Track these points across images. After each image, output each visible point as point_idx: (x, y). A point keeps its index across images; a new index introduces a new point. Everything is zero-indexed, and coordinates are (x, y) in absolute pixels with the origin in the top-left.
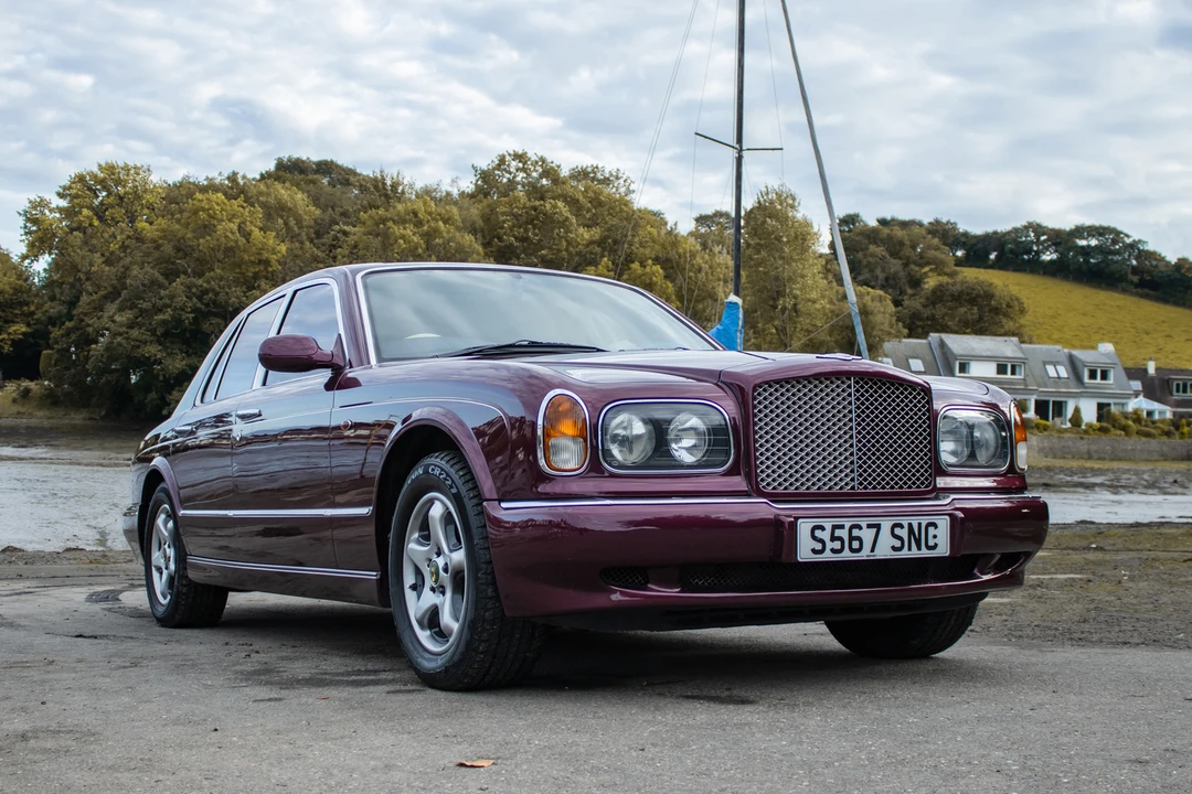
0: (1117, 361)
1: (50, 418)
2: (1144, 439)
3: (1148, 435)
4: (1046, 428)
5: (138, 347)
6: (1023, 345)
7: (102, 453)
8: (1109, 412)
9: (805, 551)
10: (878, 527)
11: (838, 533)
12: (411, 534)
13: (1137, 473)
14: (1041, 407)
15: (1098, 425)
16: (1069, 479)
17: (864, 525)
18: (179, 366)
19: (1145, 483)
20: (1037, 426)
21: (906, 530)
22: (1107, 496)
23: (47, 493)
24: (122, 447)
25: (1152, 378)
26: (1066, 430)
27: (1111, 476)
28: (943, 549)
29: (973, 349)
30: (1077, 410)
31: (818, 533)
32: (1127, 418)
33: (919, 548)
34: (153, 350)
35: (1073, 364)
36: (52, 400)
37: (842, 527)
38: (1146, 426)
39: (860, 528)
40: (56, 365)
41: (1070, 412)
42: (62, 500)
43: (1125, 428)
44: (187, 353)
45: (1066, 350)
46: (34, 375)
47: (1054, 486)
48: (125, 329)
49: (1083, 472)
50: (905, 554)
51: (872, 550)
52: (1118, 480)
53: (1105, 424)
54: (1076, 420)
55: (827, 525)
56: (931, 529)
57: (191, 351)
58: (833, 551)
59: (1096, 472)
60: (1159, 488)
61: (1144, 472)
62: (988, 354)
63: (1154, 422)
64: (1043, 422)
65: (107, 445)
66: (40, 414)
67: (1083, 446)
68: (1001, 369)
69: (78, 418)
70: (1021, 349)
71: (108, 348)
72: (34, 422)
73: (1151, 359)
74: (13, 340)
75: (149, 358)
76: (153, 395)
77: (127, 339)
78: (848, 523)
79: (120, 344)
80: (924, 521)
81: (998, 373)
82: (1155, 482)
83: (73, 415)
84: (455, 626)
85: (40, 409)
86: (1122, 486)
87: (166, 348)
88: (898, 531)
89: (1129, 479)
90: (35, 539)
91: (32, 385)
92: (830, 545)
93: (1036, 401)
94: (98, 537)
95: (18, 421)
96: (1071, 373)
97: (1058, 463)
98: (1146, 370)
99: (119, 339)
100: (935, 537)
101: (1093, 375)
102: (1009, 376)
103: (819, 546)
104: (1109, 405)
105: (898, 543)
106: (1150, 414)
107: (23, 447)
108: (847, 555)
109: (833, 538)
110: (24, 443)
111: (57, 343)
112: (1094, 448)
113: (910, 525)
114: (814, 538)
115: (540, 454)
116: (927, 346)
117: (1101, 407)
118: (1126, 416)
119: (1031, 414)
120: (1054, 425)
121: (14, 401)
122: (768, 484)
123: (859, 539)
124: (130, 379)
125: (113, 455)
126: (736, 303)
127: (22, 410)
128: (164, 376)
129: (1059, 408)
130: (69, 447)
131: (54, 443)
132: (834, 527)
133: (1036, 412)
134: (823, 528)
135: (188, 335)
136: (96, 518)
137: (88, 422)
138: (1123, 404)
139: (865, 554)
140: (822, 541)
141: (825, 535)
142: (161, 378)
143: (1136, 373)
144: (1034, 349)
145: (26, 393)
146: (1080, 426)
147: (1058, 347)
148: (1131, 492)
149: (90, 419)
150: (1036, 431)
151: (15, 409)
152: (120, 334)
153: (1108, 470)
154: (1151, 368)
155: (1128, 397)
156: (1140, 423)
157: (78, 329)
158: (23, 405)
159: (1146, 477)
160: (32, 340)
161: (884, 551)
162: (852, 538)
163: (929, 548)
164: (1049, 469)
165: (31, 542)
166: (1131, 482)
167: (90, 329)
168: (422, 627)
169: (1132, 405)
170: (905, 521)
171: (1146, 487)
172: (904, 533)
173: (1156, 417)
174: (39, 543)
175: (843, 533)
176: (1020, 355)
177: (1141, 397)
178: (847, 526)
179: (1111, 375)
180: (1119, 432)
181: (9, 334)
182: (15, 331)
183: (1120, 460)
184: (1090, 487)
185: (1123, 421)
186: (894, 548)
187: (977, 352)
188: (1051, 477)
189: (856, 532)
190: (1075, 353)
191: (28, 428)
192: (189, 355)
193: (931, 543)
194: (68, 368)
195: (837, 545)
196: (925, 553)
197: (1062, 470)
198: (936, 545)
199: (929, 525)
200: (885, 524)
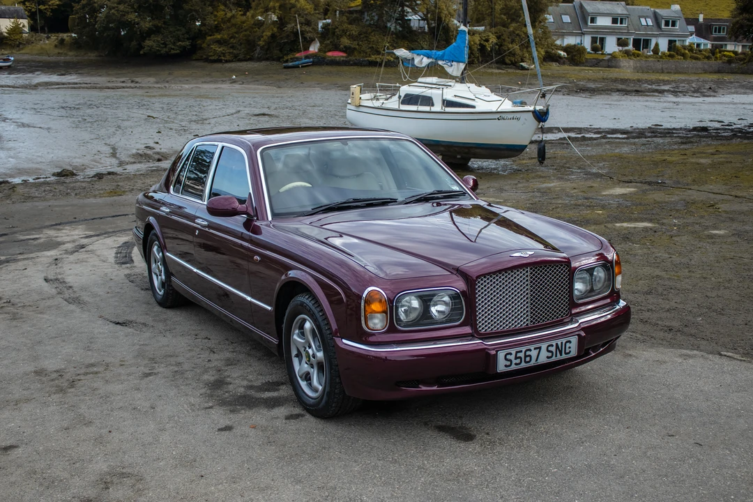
0: (682, 15)
1: (76, 56)
2: (694, 61)
3: (696, 59)
4: (638, 55)
5: (125, 15)
6: (627, 7)
7: (108, 79)
8: (675, 45)
9: (501, 366)
10: (540, 348)
11: (519, 355)
12: (294, 330)
13: (689, 82)
14: (637, 43)
15: (668, 53)
16: (650, 87)
17: (532, 348)
18: (148, 26)
19: (693, 89)
20: (634, 54)
21: (554, 347)
22: (671, 98)
23: (80, 119)
24: (119, 74)
25: (701, 24)
26: (650, 56)
27: (674, 85)
28: (574, 353)
29: (599, 9)
30: (657, 45)
31: (508, 357)
32: (685, 49)
33: (561, 355)
34: (132, 17)
35: (656, 17)
36: (76, 45)
37: (521, 351)
38: (696, 53)
39: (530, 350)
40: (78, 25)
41: (652, 46)
42: (89, 125)
43: (683, 55)
44: (152, 18)
45: (652, 9)
46: (66, 30)
47: (641, 91)
48: (116, 5)
49: (658, 82)
50: (554, 359)
51: (537, 360)
52: (678, 87)
53: (672, 53)
54: (656, 50)
55: (513, 351)
56: (568, 345)
57: (154, 17)
58: (516, 364)
59: (666, 82)
60: (701, 92)
61: (693, 81)
62: (608, 12)
63: (700, 51)
64: (637, 52)
65: (110, 72)
66: (71, 53)
67: (659, 65)
68: (615, 21)
69: (92, 56)
70: (627, 9)
71: (107, 17)
72: (68, 58)
73: (701, 13)
74: (52, 9)
75: (130, 22)
76: (134, 43)
77: (118, 10)
78: (524, 349)
79: (114, 14)
80: (564, 341)
81: (613, 23)
82: (698, 89)
83: (90, 54)
84: (320, 388)
85: (71, 51)
86: (680, 92)
87: (139, 15)
88: (550, 348)
89: (684, 87)
90: (77, 155)
91: (65, 36)
92: (514, 362)
93: (634, 39)
94: (111, 151)
95: (59, 58)
96: (655, 23)
97: (645, 76)
98: (698, 19)
99: (113, 11)
100: (570, 348)
101: (667, 24)
102: (619, 25)
103: (508, 363)
104: (675, 41)
105: (550, 354)
106: (698, 45)
107: (63, 75)
108: (523, 365)
109: (516, 358)
110: (63, 72)
111: (77, 13)
112: (665, 66)
113: (557, 344)
114: (506, 359)
115: (363, 322)
116: (573, 8)
117: (670, 42)
118: (684, 47)
119: (630, 47)
120: (643, 53)
121: (56, 46)
122: (483, 329)
123: (530, 356)
124: (120, 32)
125: (114, 79)
126: (465, 31)
127: (61, 51)
128: (140, 31)
129: (647, 43)
130: (89, 74)
131: (80, 72)
132: (517, 352)
133: (633, 46)
134: (511, 354)
135: (152, 7)
136: (109, 137)
137: (99, 58)
138: (683, 41)
139: (533, 363)
140: (511, 361)
141: (512, 357)
142: (138, 33)
143: (691, 21)
144: (634, 9)
145: (62, 41)
146: (658, 54)
147: (648, 7)
148: (685, 95)
149: (100, 56)
150: (633, 58)
151: (57, 51)
152: (114, 8)
153: (672, 81)
154: (701, 20)
155: (687, 36)
156: (692, 52)
157: (89, 5)
158: (61, 48)
159: (694, 85)
160: (62, 9)
161: (543, 358)
162: (526, 356)
163: (566, 353)
164: (639, 81)
165: (75, 158)
166: (685, 89)
167: (96, 5)
168: (302, 380)
169: (688, 42)
170: (554, 343)
171: (694, 92)
172: (553, 349)
173: (702, 47)
174: (79, 158)
175: (522, 355)
176: (625, 12)
177: (694, 36)
178: (524, 350)
179: (678, 24)
180: (680, 57)
181: (49, 5)
182: (53, 4)
183: (680, 73)
184: (662, 92)
185: (683, 51)
186: (548, 357)
187: (601, 11)
188: (640, 86)
189: (528, 353)
190: (657, 10)
191: (65, 62)
192: (153, 19)
193: (567, 351)
194: (84, 28)
195: (518, 361)
196: (564, 356)
197: (647, 81)
198: (570, 351)
199: (567, 342)
200: (544, 346)
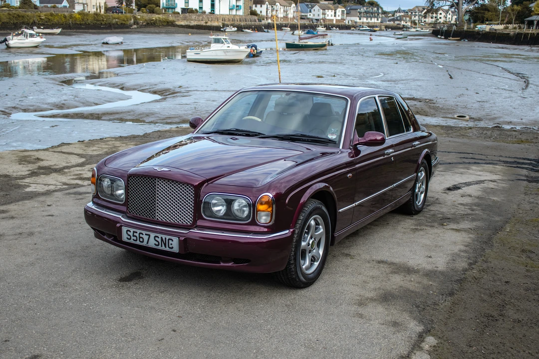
9: (124, 237)
10: (149, 235)
11: (135, 234)
17: (144, 233)
21: (160, 239)
28: (176, 249)
37: (136, 232)
50: (159, 247)
51: (147, 243)
55: (132, 230)
56: (170, 241)
58: (134, 240)
78: (139, 232)
80: (168, 237)
88: (156, 239)
92: (133, 238)
100: (171, 244)
103: (129, 237)
105: (157, 243)
108: (138, 243)
109: (134, 236)
114: (127, 233)
123: (143, 238)
132: (134, 232)
134: (130, 231)
139: (144, 244)
141: (131, 234)
161: (152, 243)
162: (140, 237)
163: (169, 248)
170: (160, 236)
172: (159, 240)
175: (137, 235)
178: (138, 232)
186: (156, 245)
189: (141, 235)
193: (170, 246)
195: (135, 238)
196: (167, 249)
198: (172, 248)
199: (169, 239)
200: (153, 235)
